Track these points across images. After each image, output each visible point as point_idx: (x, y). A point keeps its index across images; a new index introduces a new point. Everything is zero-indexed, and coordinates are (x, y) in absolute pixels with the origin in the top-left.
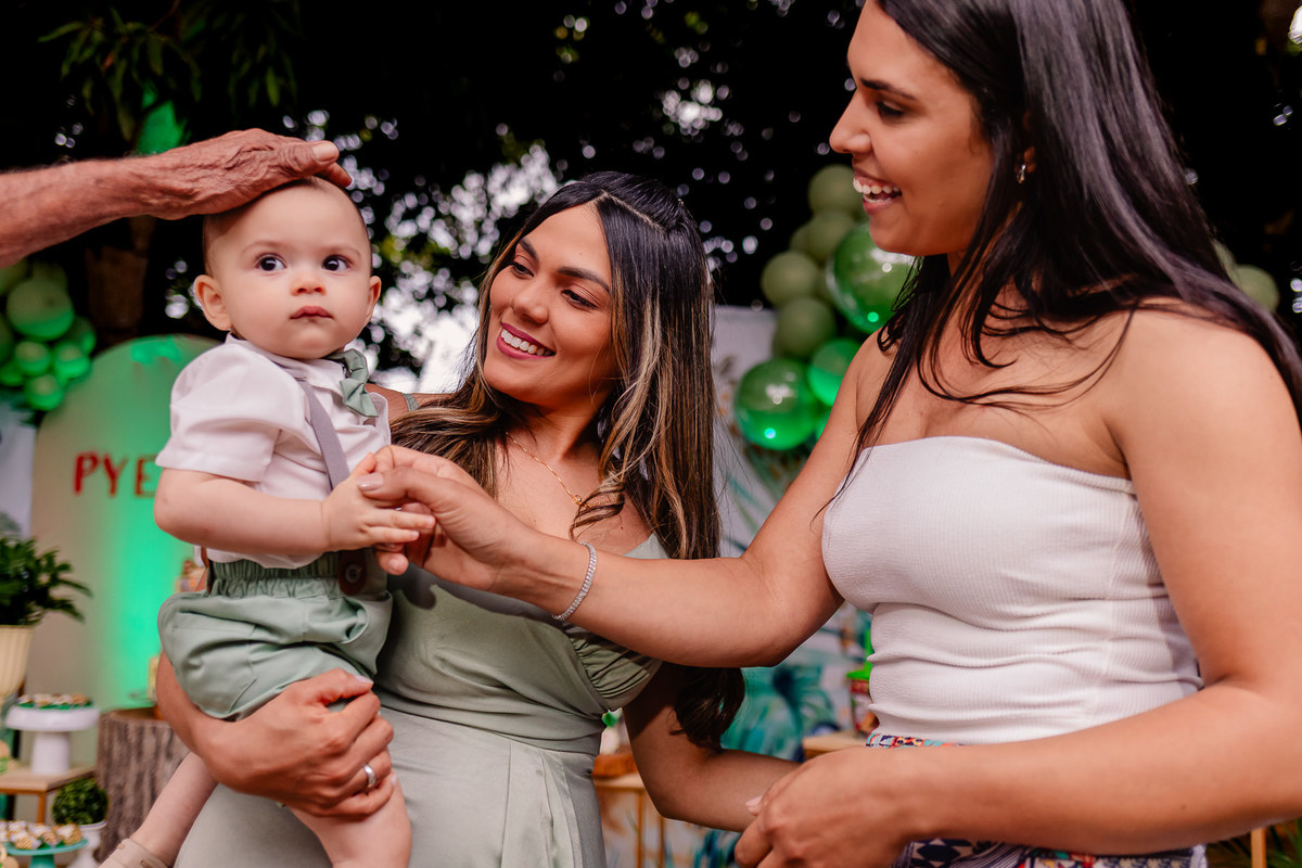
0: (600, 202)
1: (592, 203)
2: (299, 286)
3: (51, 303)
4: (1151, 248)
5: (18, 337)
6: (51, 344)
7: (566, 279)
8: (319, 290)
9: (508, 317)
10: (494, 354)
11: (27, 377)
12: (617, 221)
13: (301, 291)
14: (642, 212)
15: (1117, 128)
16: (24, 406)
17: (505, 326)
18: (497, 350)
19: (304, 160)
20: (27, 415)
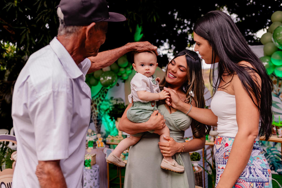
0: (186, 55)
1: (185, 55)
2: (146, 69)
3: (124, 61)
4: (240, 56)
5: (120, 67)
6: (125, 68)
7: (180, 66)
8: (149, 70)
9: (170, 71)
10: (168, 77)
11: (122, 74)
12: (188, 58)
13: (146, 70)
14: (192, 57)
15: (240, 45)
16: (122, 79)
17: (169, 72)
18: (168, 76)
19: (152, 49)
20: (123, 81)
